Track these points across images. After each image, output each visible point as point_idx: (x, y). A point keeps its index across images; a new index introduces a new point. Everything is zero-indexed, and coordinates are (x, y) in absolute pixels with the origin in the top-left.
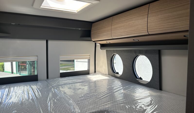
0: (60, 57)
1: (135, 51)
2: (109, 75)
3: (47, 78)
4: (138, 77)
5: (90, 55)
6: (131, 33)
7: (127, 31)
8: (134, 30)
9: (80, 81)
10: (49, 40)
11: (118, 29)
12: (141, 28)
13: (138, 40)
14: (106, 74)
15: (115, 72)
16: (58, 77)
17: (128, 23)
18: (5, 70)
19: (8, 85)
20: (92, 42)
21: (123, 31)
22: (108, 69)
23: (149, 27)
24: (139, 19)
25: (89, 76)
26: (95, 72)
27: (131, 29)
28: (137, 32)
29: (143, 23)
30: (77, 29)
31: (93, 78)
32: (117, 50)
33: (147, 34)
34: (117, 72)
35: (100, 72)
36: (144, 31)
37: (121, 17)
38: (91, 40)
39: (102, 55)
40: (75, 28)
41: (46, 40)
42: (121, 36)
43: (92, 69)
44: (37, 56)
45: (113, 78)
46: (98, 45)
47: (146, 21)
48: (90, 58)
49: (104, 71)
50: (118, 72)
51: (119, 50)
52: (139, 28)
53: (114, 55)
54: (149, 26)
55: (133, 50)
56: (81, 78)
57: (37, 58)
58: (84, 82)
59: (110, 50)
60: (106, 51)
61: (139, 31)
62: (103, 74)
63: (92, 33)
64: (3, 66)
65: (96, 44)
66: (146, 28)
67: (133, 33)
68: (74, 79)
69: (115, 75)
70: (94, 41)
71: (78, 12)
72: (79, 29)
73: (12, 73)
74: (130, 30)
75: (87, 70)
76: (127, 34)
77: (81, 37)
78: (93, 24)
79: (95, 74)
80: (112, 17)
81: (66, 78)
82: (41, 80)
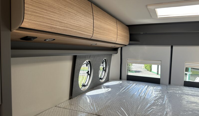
0: (186, 64)
3: (170, 83)
10: (173, 46)
16: (181, 85)
18: (152, 70)
41: (170, 46)
44: (161, 61)
57: (161, 63)
64: (151, 66)
73: (158, 74)
81: (190, 88)
82: (162, 84)
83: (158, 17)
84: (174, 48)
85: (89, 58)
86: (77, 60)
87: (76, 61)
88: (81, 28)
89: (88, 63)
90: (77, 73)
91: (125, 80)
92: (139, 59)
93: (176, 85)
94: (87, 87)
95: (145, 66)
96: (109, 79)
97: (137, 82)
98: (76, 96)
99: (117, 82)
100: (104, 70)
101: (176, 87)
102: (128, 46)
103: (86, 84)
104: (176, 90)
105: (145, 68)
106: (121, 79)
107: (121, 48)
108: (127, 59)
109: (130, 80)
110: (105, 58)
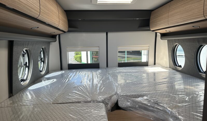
0: (119, 48)
1: (198, 40)
2: (170, 68)
3: (107, 66)
4: (202, 71)
5: (149, 46)
6: (188, 19)
7: (183, 16)
8: (190, 15)
9: (135, 71)
10: (108, 32)
11: (175, 16)
12: (197, 12)
13: (199, 27)
14: (167, 67)
15: (178, 65)
16: (116, 67)
17: (184, 8)
19: (77, 70)
20: (151, 31)
21: (179, 17)
22: (169, 61)
23: (205, 11)
24: (196, 2)
25: (146, 68)
26: (155, 64)
27: (188, 14)
28: (193, 17)
29: (199, 6)
30: (135, 19)
31: (150, 69)
32: (178, 39)
33: (203, 18)
34: (179, 65)
35: (160, 64)
36: (200, 16)
37: (179, 1)
38: (149, 30)
39: (163, 45)
40: (132, 19)
41: (106, 32)
42: (178, 23)
43: (151, 61)
44: (99, 47)
45: (174, 71)
46: (159, 35)
47: (202, 3)
48: (149, 49)
49: (164, 64)
50: (181, 65)
51: (180, 39)
52: (195, 13)
53: (176, 45)
54: (205, 9)
55: (196, 38)
56: (137, 68)
57: (99, 49)
58: (138, 72)
59: (171, 40)
60: (168, 41)
61: (195, 16)
62: (163, 67)
63: (151, 21)
64: (81, 58)
65: (156, 33)
66: (202, 12)
67: (189, 18)
68: (130, 69)
69: (176, 68)
70: (153, 31)
71: (131, 2)
72: (137, 19)
74: (186, 16)
75: (146, 61)
76: (183, 20)
77: (139, 27)
78: (152, 12)
79: (155, 66)
80: (170, 3)
81: (123, 67)
82: (102, 68)
83: (98, 2)
84: (109, 34)
85: (28, 45)
86: (14, 47)
87: (14, 49)
88: (29, 3)
89: (26, 53)
90: (15, 64)
91: (66, 69)
92: (79, 47)
93: (113, 67)
94: (28, 81)
95: (75, 58)
96: (49, 71)
97: (79, 70)
98: (18, 93)
99: (59, 72)
100: (42, 61)
101: (113, 68)
102: (67, 33)
103: (25, 78)
104: (115, 71)
105: (76, 60)
106: (61, 69)
107: (59, 35)
108: (67, 48)
109: (72, 69)
110: (43, 47)
